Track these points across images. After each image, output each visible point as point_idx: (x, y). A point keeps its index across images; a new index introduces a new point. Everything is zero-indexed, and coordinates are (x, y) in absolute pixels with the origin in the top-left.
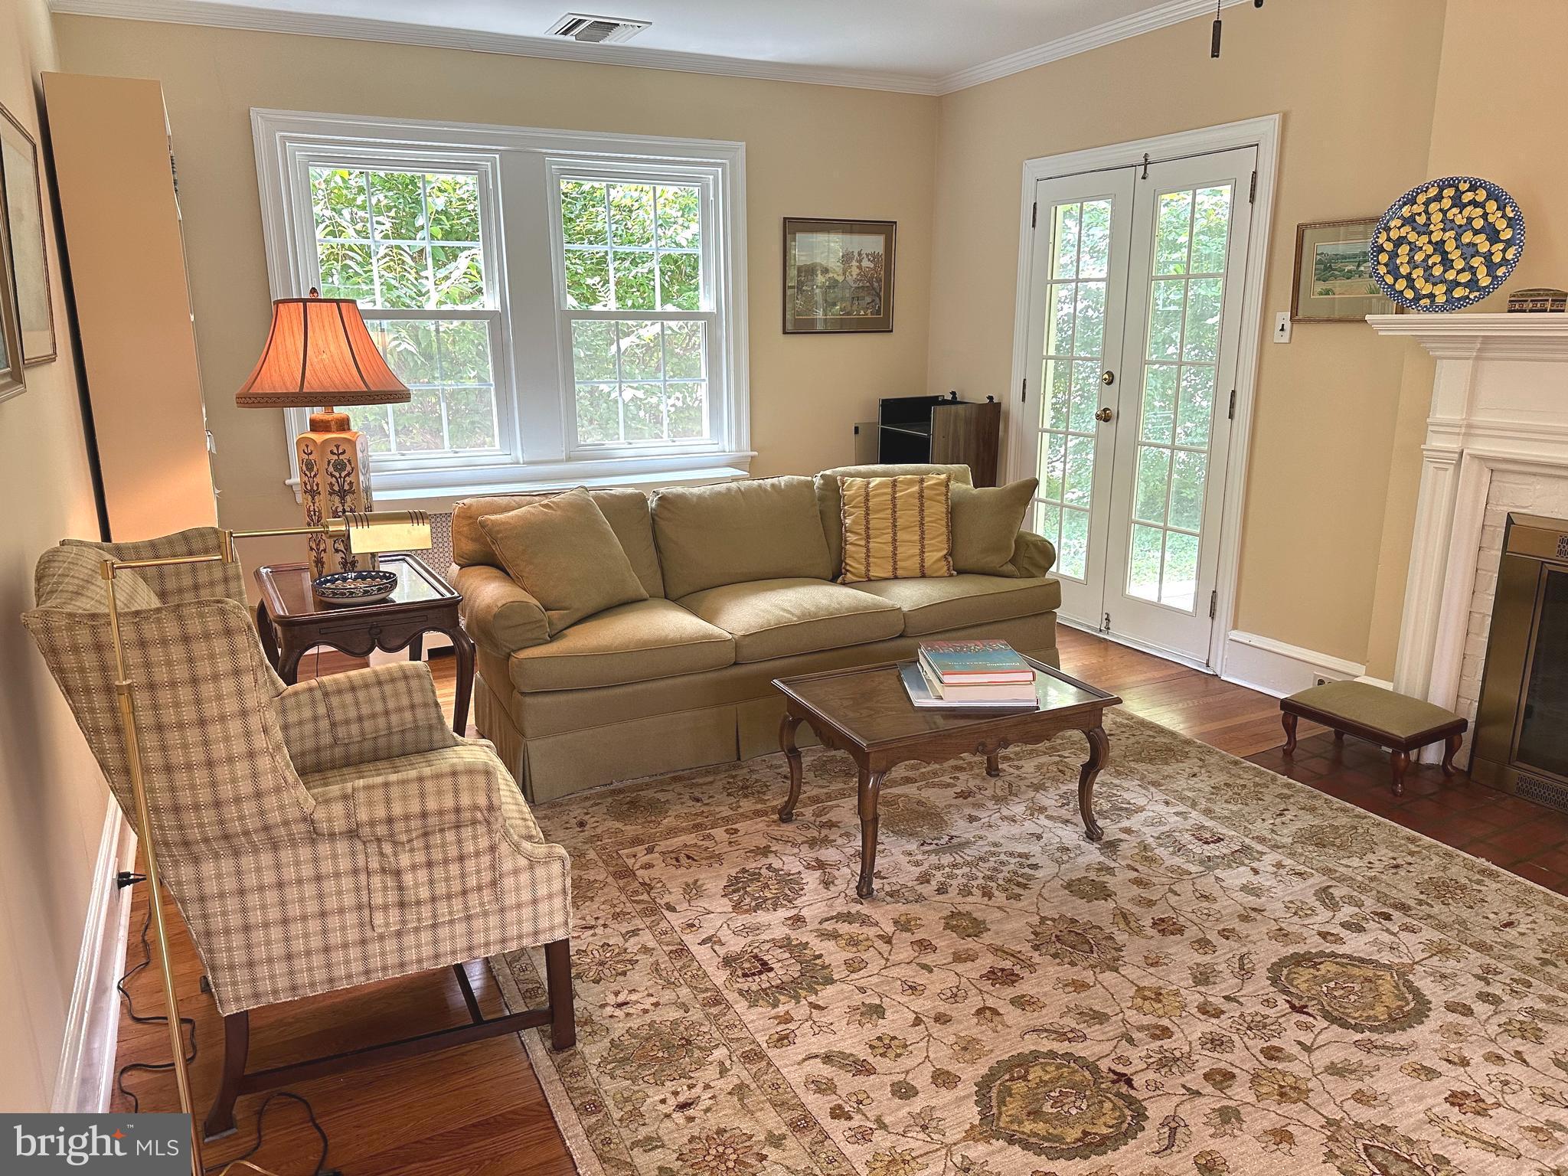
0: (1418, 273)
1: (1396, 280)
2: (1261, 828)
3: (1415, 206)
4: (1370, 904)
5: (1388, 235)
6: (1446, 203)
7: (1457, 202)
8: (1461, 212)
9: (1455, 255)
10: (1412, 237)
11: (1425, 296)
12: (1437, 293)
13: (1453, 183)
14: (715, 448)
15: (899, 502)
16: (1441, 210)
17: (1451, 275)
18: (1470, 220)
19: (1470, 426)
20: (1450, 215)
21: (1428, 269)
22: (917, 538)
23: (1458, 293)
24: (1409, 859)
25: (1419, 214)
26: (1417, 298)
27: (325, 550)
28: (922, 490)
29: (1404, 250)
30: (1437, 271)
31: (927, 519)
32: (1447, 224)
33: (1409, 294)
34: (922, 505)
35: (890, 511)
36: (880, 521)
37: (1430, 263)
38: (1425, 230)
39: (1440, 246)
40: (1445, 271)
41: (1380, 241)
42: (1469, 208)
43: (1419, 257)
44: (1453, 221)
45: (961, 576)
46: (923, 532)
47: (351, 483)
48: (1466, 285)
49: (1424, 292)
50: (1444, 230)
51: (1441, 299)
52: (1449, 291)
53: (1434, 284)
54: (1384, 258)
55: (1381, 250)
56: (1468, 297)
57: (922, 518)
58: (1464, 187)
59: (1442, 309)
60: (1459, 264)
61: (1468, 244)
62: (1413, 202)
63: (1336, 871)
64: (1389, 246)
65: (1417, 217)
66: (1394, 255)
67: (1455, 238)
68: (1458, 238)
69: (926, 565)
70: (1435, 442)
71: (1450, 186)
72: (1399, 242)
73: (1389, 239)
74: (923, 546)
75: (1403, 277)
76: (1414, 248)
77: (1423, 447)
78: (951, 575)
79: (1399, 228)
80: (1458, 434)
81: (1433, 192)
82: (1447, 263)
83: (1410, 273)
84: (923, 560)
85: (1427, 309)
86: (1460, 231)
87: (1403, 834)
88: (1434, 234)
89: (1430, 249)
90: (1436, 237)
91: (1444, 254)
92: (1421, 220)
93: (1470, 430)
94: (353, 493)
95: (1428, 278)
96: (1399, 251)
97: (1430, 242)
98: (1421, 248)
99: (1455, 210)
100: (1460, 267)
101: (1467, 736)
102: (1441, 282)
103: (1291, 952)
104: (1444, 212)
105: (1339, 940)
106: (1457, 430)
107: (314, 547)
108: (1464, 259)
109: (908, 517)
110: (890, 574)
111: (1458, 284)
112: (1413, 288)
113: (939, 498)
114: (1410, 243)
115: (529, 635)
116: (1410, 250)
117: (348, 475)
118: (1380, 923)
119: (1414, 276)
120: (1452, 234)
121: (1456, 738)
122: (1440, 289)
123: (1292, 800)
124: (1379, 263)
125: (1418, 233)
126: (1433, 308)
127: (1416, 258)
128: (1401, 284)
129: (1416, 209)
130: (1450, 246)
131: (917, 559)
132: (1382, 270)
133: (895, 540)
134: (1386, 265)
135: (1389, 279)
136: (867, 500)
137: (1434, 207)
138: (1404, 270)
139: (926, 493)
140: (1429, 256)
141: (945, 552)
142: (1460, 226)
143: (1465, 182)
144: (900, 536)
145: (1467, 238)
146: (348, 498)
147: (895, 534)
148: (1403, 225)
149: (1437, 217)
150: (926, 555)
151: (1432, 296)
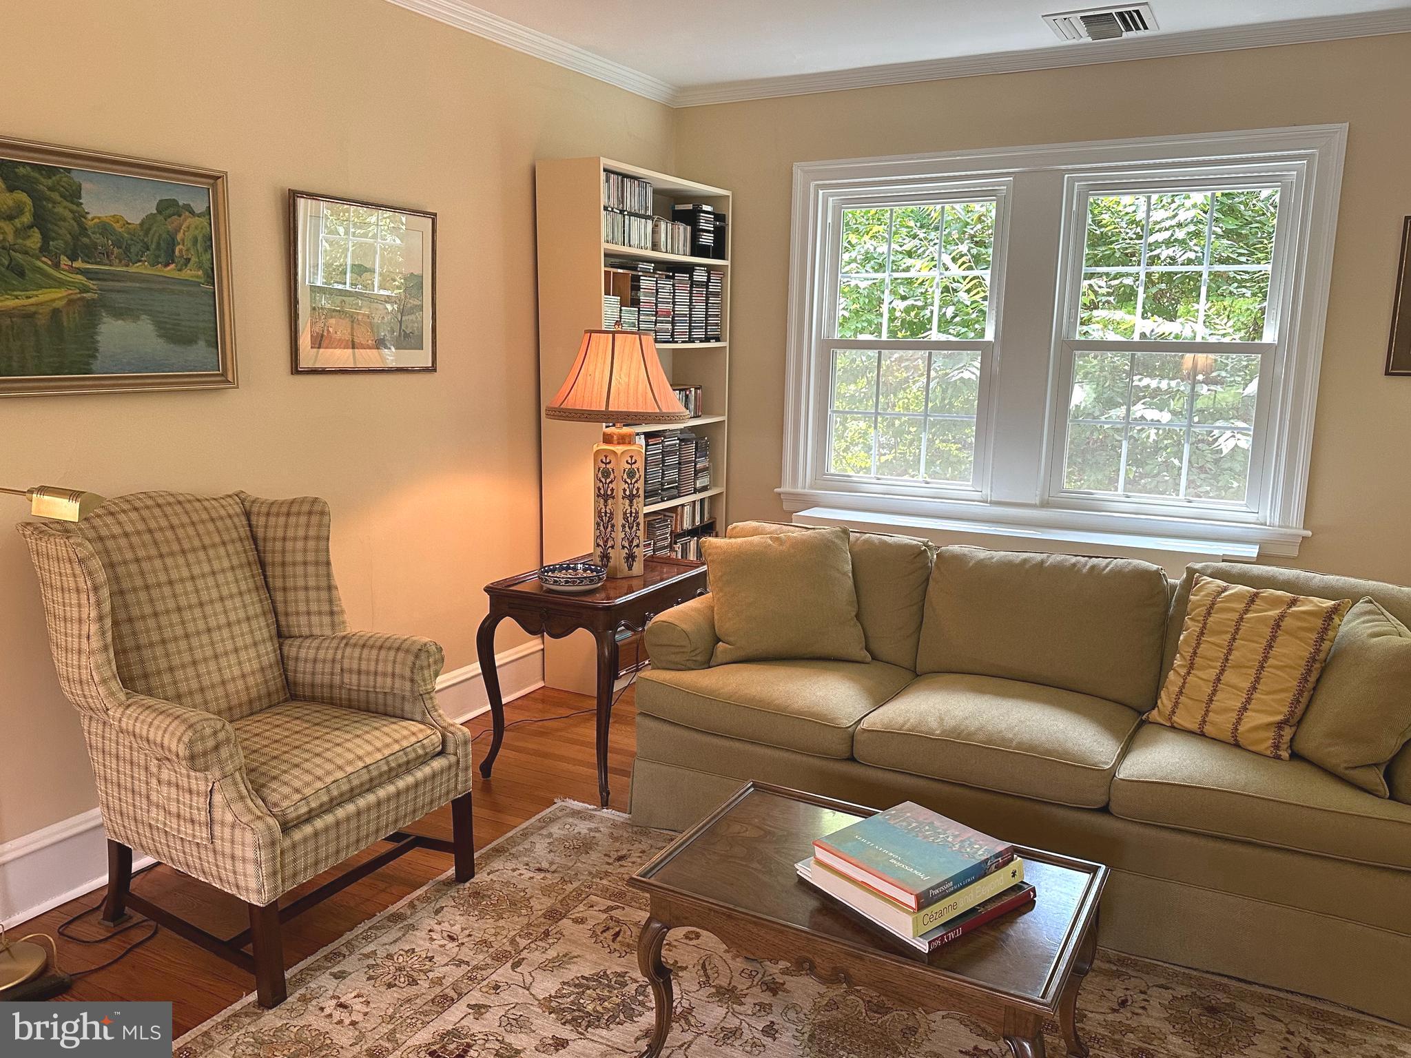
14: (1251, 517)
15: (1245, 626)
22: (1246, 685)
27: (612, 547)
28: (1282, 617)
31: (1271, 661)
34: (1273, 638)
35: (1229, 636)
36: (1212, 648)
45: (1295, 763)
46: (1258, 679)
47: (612, 490)
57: (1266, 658)
69: (1241, 729)
74: (1249, 700)
78: (1278, 757)
84: (1239, 720)
94: (613, 498)
107: (601, 543)
109: (1249, 651)
110: (1194, 727)
113: (1303, 634)
115: (673, 658)
117: (611, 482)
131: (1233, 716)
133: (1218, 680)
136: (1209, 613)
139: (1287, 623)
141: (1279, 718)
144: (1229, 676)
146: (610, 502)
147: (1222, 671)
150: (1248, 713)
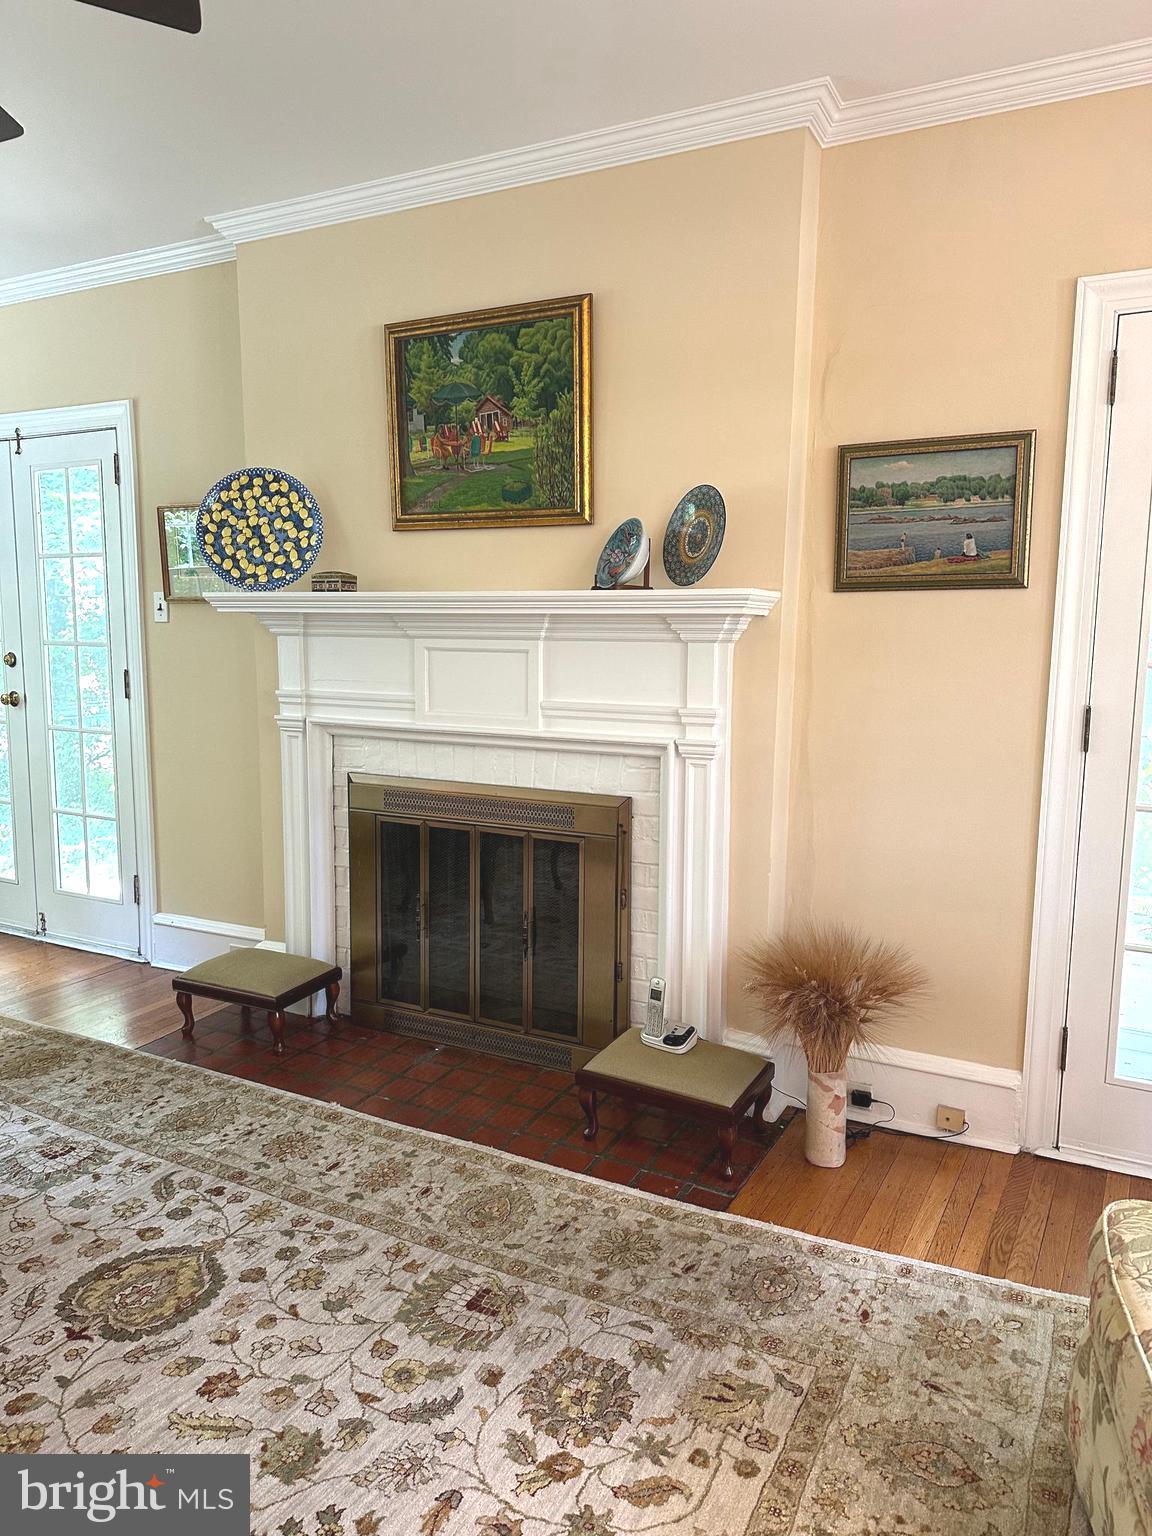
0: (241, 554)
1: (223, 560)
2: (125, 1125)
3: (231, 492)
4: (208, 1181)
5: (211, 517)
6: (257, 491)
7: (266, 491)
8: (270, 501)
9: (270, 539)
10: (232, 520)
11: (250, 576)
12: (259, 574)
13: (260, 473)
16: (253, 497)
17: (269, 558)
18: (279, 508)
19: (308, 697)
20: (261, 502)
21: (249, 551)
23: (277, 574)
24: (266, 1121)
25: (236, 500)
26: (243, 578)
29: (226, 532)
30: (257, 553)
32: (261, 511)
33: (236, 574)
37: (251, 545)
38: (242, 515)
39: (256, 530)
40: (264, 554)
41: (205, 522)
42: (276, 497)
43: (240, 539)
44: (264, 508)
48: (283, 567)
49: (248, 572)
50: (258, 515)
51: (263, 579)
52: (269, 573)
53: (257, 565)
54: (209, 538)
55: (206, 531)
56: (284, 578)
58: (269, 478)
59: (265, 588)
60: (275, 548)
61: (280, 530)
62: (228, 488)
63: (186, 1153)
64: (212, 528)
65: (235, 503)
66: (218, 536)
67: (268, 524)
68: (271, 524)
70: (287, 713)
71: (258, 476)
72: (222, 524)
73: (212, 521)
75: (228, 557)
76: (235, 532)
77: (276, 717)
79: (220, 511)
80: (301, 704)
81: (244, 480)
82: (265, 547)
83: (235, 554)
85: (251, 588)
86: (272, 517)
87: (269, 1095)
88: (251, 519)
89: (248, 533)
90: (253, 521)
91: (261, 538)
92: (238, 505)
93: (309, 701)
95: (250, 559)
96: (223, 533)
97: (248, 526)
98: (241, 532)
99: (265, 498)
100: (276, 551)
101: (345, 982)
102: (262, 563)
103: (98, 1264)
104: (257, 500)
105: (158, 1232)
106: (299, 700)
108: (279, 543)
111: (276, 566)
112: (239, 568)
114: (231, 526)
116: (233, 532)
118: (210, 1201)
119: (238, 557)
120: (264, 520)
121: (333, 986)
122: (261, 570)
123: (170, 1085)
124: (205, 543)
125: (237, 517)
126: (257, 586)
127: (238, 540)
128: (227, 564)
129: (234, 495)
130: (265, 531)
132: (209, 550)
134: (213, 545)
135: (217, 559)
137: (247, 494)
138: (229, 551)
140: (249, 539)
142: (271, 513)
143: (269, 473)
145: (278, 524)
148: (223, 509)
149: (251, 504)
151: (255, 576)
